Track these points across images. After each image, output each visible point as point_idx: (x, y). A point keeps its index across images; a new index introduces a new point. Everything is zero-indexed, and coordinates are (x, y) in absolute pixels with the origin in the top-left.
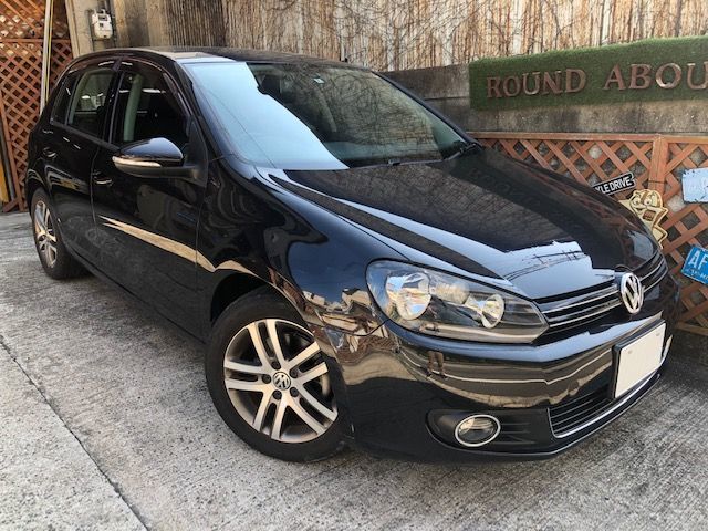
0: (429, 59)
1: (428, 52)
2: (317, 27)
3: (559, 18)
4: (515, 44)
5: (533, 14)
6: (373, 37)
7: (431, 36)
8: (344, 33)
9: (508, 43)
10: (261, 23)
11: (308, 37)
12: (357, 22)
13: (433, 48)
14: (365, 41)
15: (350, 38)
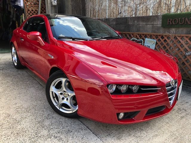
0: (145, 13)
1: (145, 11)
2: (112, 4)
3: (186, 3)
4: (172, 10)
5: (178, 1)
6: (129, 7)
7: (147, 7)
8: (120, 5)
9: (170, 9)
10: (96, 2)
11: (110, 6)
12: (125, 3)
13: (147, 10)
14: (126, 8)
15: (122, 7)
